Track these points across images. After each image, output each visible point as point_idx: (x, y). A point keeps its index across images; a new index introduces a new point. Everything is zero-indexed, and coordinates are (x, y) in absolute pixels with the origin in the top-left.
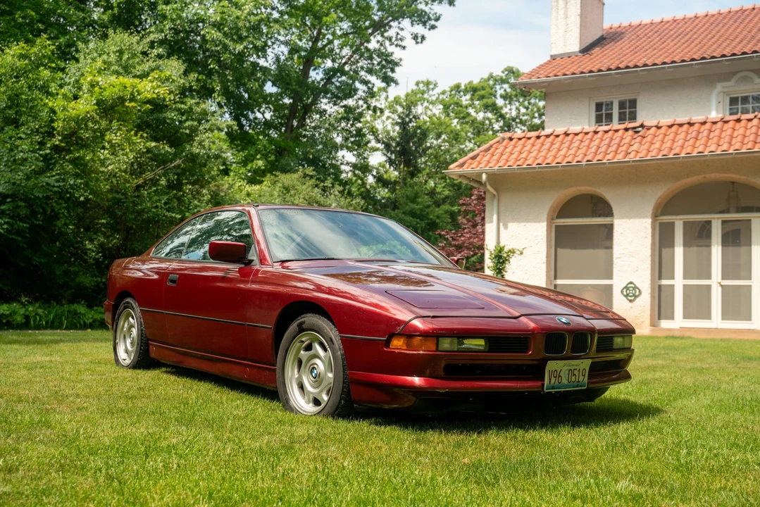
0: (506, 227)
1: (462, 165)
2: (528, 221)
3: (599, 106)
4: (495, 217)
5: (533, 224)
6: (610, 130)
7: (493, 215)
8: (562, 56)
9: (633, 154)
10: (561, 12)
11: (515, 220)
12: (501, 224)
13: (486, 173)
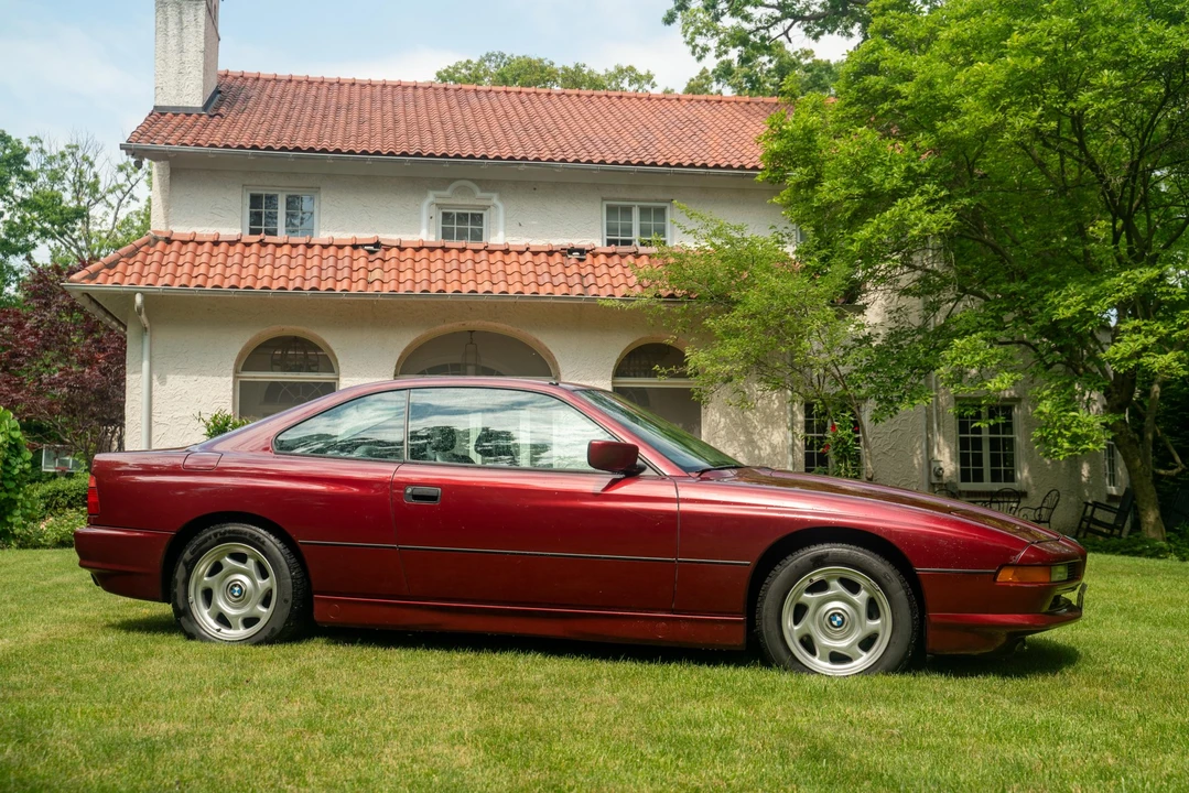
0: (163, 381)
1: (93, 276)
2: (201, 373)
3: (255, 201)
4: (146, 364)
5: (210, 379)
6: (331, 245)
7: (142, 361)
8: (176, 111)
9: (377, 284)
10: (173, 42)
11: (178, 370)
12: (155, 377)
13: (142, 293)
